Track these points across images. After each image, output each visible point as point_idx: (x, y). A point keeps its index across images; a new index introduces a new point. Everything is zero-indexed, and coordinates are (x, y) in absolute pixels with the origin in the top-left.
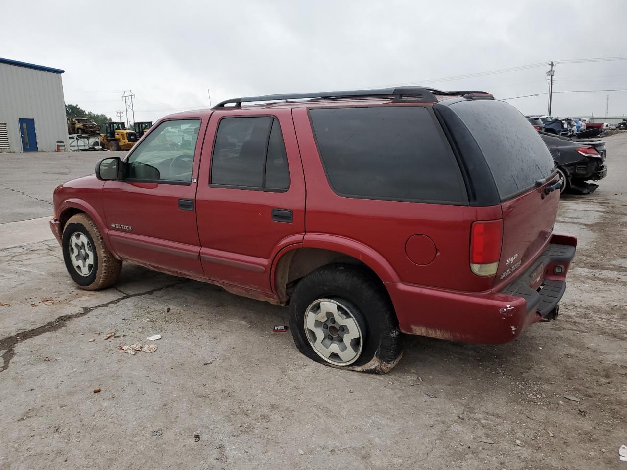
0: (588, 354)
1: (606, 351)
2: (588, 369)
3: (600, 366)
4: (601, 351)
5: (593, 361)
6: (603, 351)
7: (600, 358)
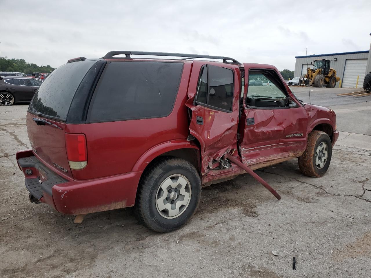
0: (19, 244)
1: (10, 252)
2: (11, 236)
3: (5, 240)
4: (13, 251)
5: (12, 242)
6: (11, 252)
7: (9, 246)
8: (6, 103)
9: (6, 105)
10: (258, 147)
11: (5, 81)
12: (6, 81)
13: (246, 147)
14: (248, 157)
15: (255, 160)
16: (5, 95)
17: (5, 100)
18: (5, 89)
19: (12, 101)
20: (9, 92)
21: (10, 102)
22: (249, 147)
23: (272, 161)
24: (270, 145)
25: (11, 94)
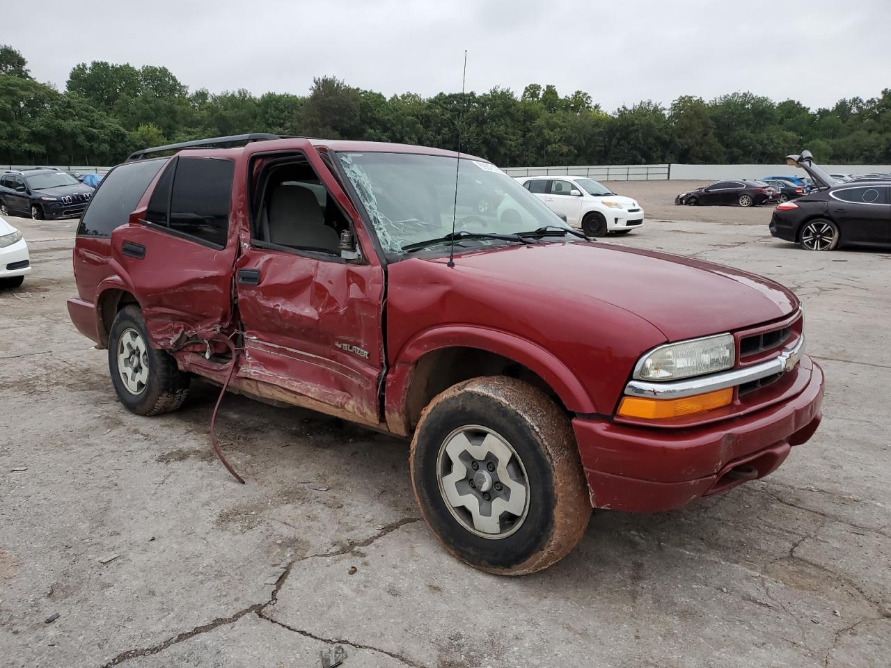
8: (817, 243)
9: (817, 250)
10: (288, 349)
11: (831, 194)
12: (833, 194)
13: (261, 336)
14: (258, 360)
15: (267, 373)
16: (819, 227)
17: (818, 236)
18: (821, 212)
19: (832, 241)
20: (830, 219)
21: (827, 243)
22: (267, 339)
23: (298, 397)
24: (314, 356)
25: (833, 225)
